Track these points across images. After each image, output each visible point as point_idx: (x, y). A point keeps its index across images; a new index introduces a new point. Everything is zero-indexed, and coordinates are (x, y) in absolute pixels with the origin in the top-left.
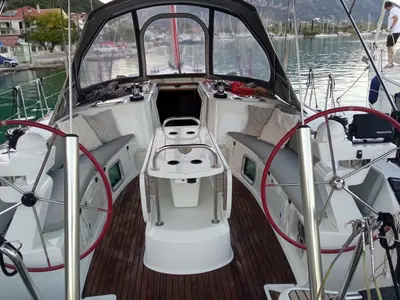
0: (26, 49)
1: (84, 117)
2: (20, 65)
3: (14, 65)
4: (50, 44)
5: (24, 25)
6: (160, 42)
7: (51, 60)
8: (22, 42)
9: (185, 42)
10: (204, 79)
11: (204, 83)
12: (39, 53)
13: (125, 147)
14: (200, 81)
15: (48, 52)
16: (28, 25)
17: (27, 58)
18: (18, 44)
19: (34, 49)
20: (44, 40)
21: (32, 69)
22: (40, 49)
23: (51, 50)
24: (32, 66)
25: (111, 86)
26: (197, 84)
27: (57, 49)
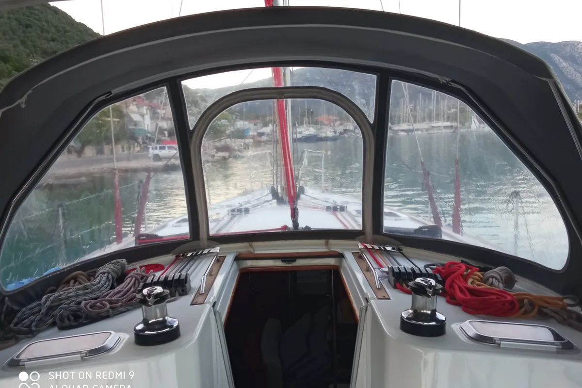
6: (264, 138)
9: (308, 139)
14: (348, 249)
23: (80, 152)
26: (341, 256)
27: (89, 151)
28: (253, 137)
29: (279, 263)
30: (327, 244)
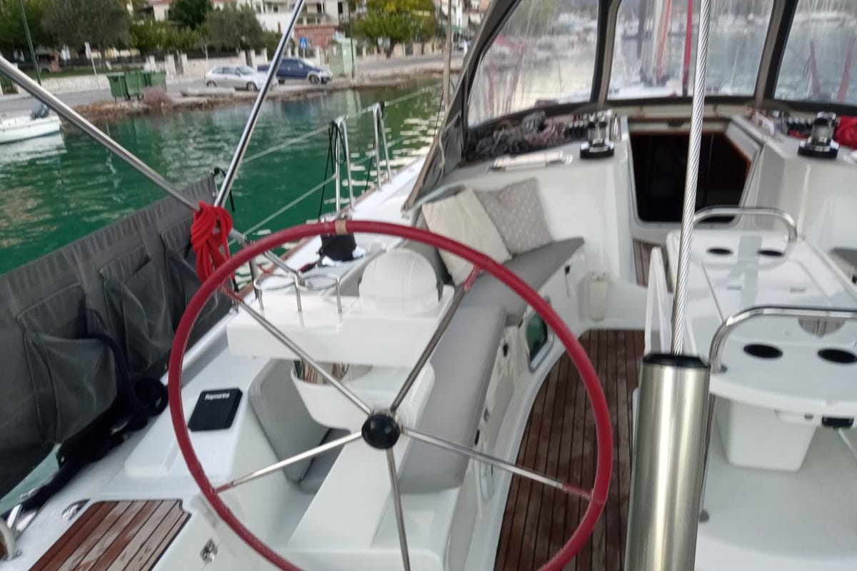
0: (346, 52)
1: (477, 193)
2: (335, 81)
3: (324, 81)
4: (388, 43)
5: (346, 8)
7: (387, 72)
8: (340, 38)
10: (745, 110)
11: (750, 118)
12: (367, 59)
13: (562, 270)
14: (736, 113)
15: (383, 57)
16: (352, 8)
17: (347, 68)
18: (334, 42)
19: (359, 52)
20: (379, 35)
21: (354, 88)
22: (370, 51)
23: (389, 52)
24: (354, 82)
25: (529, 122)
26: (727, 121)
27: (399, 50)
28: (578, 34)
29: (663, 128)
30: (715, 109)
